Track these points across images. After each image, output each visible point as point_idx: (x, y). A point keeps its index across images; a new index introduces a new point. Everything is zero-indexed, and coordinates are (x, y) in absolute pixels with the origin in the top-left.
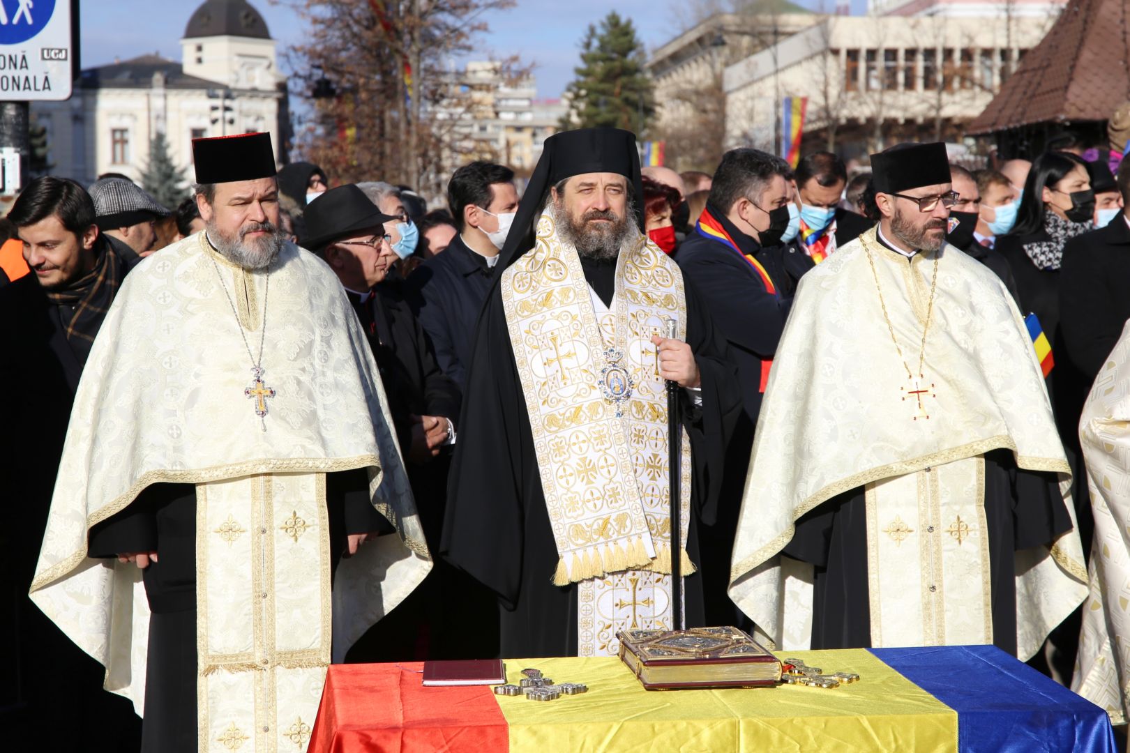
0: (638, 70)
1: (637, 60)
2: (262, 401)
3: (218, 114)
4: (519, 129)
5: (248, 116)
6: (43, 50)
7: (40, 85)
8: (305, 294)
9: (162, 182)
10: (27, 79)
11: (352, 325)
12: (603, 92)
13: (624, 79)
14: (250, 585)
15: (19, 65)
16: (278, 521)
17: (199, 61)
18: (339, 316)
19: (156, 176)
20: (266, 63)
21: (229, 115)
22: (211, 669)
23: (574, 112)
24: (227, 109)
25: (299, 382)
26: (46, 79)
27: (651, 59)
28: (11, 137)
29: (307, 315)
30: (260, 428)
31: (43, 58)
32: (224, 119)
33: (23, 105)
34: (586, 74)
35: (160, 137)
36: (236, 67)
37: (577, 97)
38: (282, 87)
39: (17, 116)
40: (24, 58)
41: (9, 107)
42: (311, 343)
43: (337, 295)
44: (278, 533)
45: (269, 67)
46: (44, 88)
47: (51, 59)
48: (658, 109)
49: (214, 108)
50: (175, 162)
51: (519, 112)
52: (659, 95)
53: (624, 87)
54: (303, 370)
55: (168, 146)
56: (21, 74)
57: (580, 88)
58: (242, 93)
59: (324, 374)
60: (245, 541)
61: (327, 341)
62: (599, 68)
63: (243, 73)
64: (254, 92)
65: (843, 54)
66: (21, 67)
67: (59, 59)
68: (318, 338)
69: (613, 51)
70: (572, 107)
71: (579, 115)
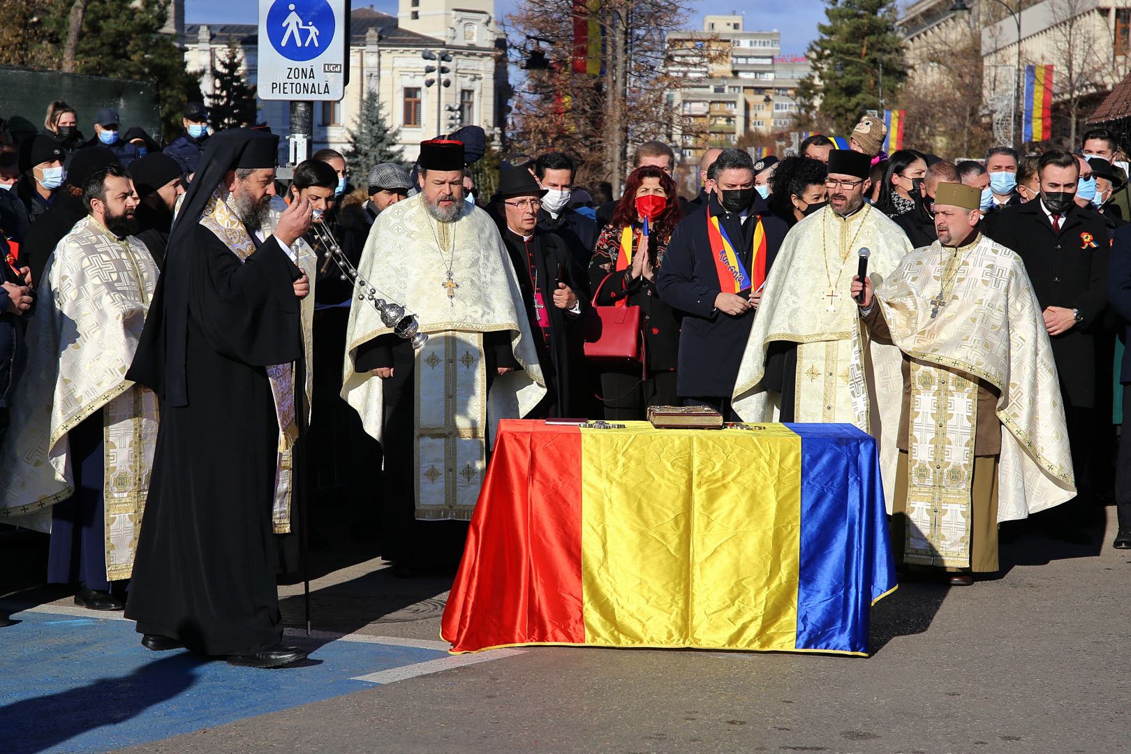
0: (888, 29)
1: (887, 17)
2: (451, 290)
3: (434, 76)
4: (759, 90)
5: (464, 75)
6: (325, 65)
7: (322, 90)
8: (476, 231)
9: (374, 146)
10: (313, 85)
11: (502, 249)
12: (848, 52)
13: (872, 38)
14: (443, 391)
15: (308, 76)
16: (459, 357)
17: (415, 16)
18: (495, 243)
19: (367, 138)
20: (484, 18)
21: (444, 77)
22: (422, 436)
23: (817, 74)
24: (443, 70)
25: (472, 281)
26: (327, 85)
27: (902, 17)
28: (301, 126)
29: (476, 243)
30: (450, 304)
31: (325, 71)
32: (439, 80)
33: (310, 104)
34: (830, 32)
35: (373, 97)
36: (454, 23)
37: (821, 57)
38: (501, 44)
39: (306, 111)
40: (312, 70)
41: (300, 105)
42: (479, 258)
43: (494, 231)
44: (459, 363)
45: (487, 23)
46: (325, 92)
47: (331, 71)
48: (910, 72)
49: (430, 70)
50: (387, 124)
51: (759, 72)
52: (911, 57)
53: (872, 47)
54: (474, 273)
55: (381, 107)
56: (309, 82)
57: (824, 49)
58: (459, 50)
59: (485, 276)
60: (440, 368)
61: (487, 258)
62: (846, 26)
63: (460, 28)
64: (471, 50)
65: (1113, 14)
66: (310, 77)
67: (336, 72)
68: (482, 257)
69: (861, 7)
70: (815, 68)
71: (821, 77)
